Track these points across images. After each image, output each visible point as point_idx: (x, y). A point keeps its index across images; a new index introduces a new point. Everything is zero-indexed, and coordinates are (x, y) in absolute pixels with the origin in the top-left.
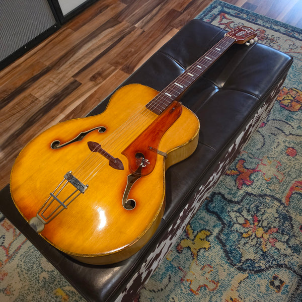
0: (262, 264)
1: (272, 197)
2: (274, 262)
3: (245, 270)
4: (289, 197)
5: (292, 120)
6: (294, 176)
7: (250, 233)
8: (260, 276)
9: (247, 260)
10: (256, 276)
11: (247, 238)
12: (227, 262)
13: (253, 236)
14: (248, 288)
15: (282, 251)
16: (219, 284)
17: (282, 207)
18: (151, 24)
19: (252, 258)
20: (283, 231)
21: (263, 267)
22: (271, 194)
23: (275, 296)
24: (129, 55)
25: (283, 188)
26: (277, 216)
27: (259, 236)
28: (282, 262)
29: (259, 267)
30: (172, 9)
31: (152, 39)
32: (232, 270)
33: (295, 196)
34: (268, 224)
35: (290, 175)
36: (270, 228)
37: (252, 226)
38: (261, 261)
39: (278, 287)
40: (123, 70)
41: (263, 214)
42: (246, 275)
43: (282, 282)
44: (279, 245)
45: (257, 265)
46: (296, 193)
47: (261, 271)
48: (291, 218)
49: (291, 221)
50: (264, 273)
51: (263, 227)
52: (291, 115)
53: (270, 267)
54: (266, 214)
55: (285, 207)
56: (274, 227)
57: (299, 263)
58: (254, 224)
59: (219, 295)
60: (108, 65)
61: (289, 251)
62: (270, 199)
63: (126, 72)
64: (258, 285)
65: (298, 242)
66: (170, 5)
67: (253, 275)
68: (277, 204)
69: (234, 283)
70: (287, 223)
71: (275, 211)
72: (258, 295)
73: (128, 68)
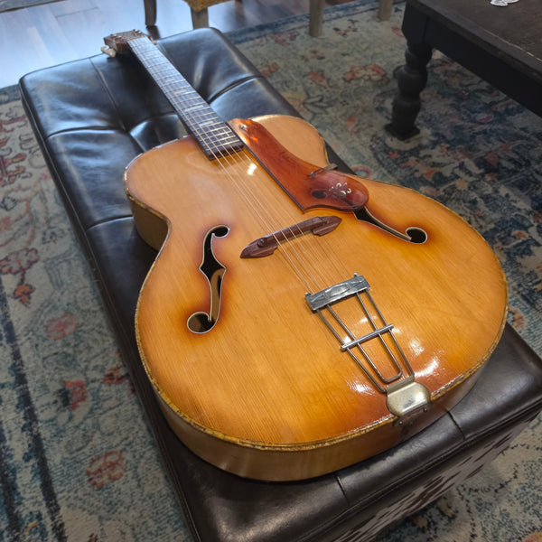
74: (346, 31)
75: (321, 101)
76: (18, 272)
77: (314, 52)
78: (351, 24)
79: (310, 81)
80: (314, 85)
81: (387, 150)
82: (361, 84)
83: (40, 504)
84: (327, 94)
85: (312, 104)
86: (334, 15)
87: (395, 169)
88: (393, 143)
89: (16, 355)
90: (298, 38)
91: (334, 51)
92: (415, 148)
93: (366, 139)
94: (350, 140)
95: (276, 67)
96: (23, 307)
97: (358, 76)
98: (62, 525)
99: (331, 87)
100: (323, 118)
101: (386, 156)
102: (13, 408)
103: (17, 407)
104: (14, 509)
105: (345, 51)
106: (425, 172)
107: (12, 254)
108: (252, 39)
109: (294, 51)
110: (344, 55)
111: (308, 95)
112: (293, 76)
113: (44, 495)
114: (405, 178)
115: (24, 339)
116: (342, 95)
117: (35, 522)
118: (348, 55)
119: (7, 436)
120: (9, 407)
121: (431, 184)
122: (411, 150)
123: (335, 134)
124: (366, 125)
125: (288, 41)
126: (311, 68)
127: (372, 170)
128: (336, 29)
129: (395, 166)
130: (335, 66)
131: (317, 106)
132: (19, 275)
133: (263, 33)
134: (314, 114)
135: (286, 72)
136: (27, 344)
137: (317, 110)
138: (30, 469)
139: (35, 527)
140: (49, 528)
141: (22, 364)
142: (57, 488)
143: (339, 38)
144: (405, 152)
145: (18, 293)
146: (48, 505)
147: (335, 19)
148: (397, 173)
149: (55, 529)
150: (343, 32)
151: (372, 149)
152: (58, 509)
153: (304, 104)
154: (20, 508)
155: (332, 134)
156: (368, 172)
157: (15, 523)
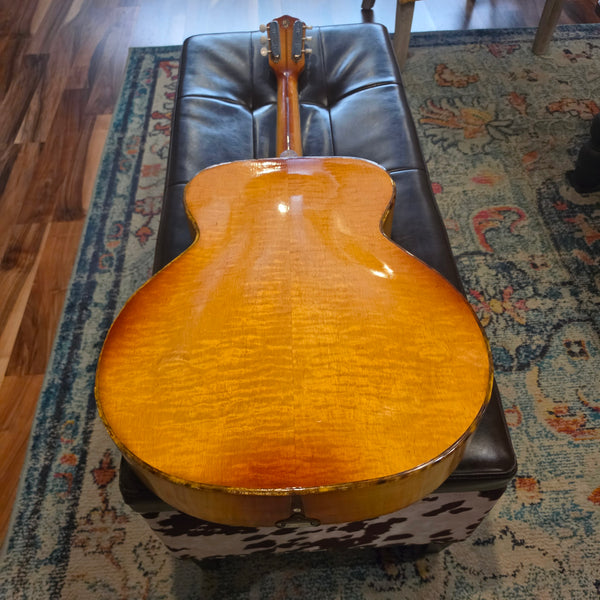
0: (538, 341)
1: (466, 254)
2: (548, 328)
3: (528, 365)
4: (485, 241)
6: (465, 214)
7: (486, 315)
8: (551, 357)
9: (518, 350)
10: (547, 360)
11: (489, 324)
12: (498, 373)
13: (495, 317)
14: (554, 383)
15: (543, 308)
16: (519, 407)
17: (488, 258)
18: (46, 127)
19: (520, 343)
20: (519, 285)
21: (542, 343)
22: (462, 251)
23: (588, 365)
24: (49, 191)
25: (467, 235)
26: (494, 272)
27: (500, 310)
28: (555, 321)
29: (539, 346)
30: (65, 91)
31: (71, 149)
32: (514, 376)
33: (488, 235)
34: (495, 288)
35: (459, 216)
36: (501, 292)
37: (480, 305)
38: (534, 338)
40: (58, 219)
41: (478, 282)
42: (535, 369)
43: (579, 343)
44: (532, 304)
45: (534, 347)
46: (487, 231)
47: (544, 351)
48: (511, 263)
49: (515, 266)
50: (551, 349)
51: (494, 297)
53: (550, 336)
54: (481, 279)
55: (492, 255)
56: (506, 287)
57: (574, 307)
58: (480, 301)
59: (532, 421)
60: (20, 227)
61: (549, 303)
62: (466, 258)
63: (72, 219)
64: (560, 369)
65: (548, 285)
66: (55, 87)
67: (542, 363)
68: (479, 259)
69: (533, 390)
70: (514, 273)
71: (486, 268)
72: (573, 381)
73: (68, 211)
74: (578, 56)
75: (507, 126)
76: (147, 215)
77: (528, 72)
78: (587, 50)
79: (507, 102)
80: (509, 108)
81: (556, 198)
82: (564, 120)
83: (83, 409)
84: (519, 121)
85: (496, 127)
86: (572, 35)
87: (555, 222)
88: (568, 193)
89: (117, 284)
90: (517, 52)
91: (551, 75)
92: (591, 206)
93: (538, 180)
94: (519, 176)
95: (476, 79)
96: (139, 246)
97: (566, 109)
98: (91, 432)
99: (527, 113)
100: (500, 146)
101: (551, 204)
102: (97, 325)
103: (100, 326)
104: (62, 403)
105: (564, 78)
106: (589, 234)
107: (149, 197)
108: (465, 44)
109: (505, 65)
110: (561, 82)
111: (497, 116)
112: (490, 92)
113: (89, 402)
114: (560, 234)
115: (128, 272)
116: (535, 126)
117: (73, 420)
118: (567, 83)
119: (82, 346)
120: (93, 322)
121: (588, 250)
122: (586, 205)
123: (505, 166)
124: (547, 166)
125: (504, 54)
126: (515, 88)
127: (527, 215)
128: (567, 52)
129: (557, 219)
130: (544, 92)
131: (500, 131)
132: (147, 218)
133: (480, 39)
134: (493, 139)
135: (484, 86)
136: (129, 278)
137: (498, 135)
138: (87, 378)
139: (71, 424)
140: (81, 430)
141: (118, 293)
143: (565, 61)
144: (577, 206)
145: (140, 233)
146: (88, 412)
147: (571, 39)
148: (555, 227)
149: (85, 432)
150: (573, 56)
151: (540, 194)
152: (93, 418)
153: (486, 125)
154: (67, 406)
155: (502, 166)
156: (521, 216)
157: (59, 415)
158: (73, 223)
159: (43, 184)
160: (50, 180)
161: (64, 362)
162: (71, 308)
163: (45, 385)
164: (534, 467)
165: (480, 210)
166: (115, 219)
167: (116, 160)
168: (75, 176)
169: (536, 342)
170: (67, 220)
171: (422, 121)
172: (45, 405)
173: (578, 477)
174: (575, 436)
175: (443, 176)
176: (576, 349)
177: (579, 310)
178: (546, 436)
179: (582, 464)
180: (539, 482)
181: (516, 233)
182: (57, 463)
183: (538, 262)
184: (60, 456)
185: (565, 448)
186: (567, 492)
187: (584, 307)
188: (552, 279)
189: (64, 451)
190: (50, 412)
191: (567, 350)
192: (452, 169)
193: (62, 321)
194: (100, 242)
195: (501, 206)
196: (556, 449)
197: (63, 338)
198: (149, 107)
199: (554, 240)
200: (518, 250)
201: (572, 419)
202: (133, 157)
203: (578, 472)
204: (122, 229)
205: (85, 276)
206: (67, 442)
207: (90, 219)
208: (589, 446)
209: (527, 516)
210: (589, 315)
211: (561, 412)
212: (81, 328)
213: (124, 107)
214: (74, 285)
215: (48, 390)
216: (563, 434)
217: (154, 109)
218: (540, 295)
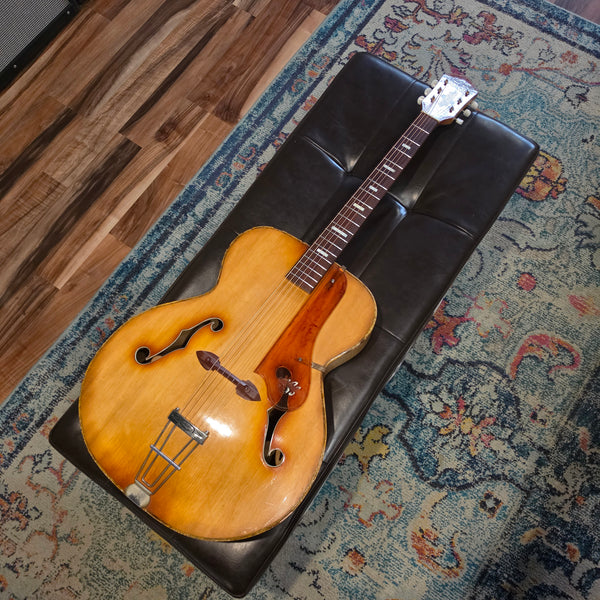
0: (470, 476)
1: (490, 364)
2: (487, 473)
3: (442, 487)
4: (518, 364)
5: (534, 219)
6: (528, 327)
7: (451, 427)
8: (465, 495)
9: (446, 470)
10: (459, 494)
11: (447, 435)
12: (414, 475)
13: (457, 432)
14: (447, 514)
15: (501, 455)
16: (403, 509)
17: (504, 381)
19: (453, 467)
20: (504, 422)
21: (470, 480)
22: (488, 360)
25: (509, 348)
26: (495, 397)
27: (466, 431)
28: (499, 472)
29: (464, 480)
31: (271, 38)
32: (423, 486)
33: (527, 361)
34: (481, 411)
35: (520, 325)
36: (483, 418)
37: (455, 415)
38: (468, 472)
39: (492, 510)
40: (217, 113)
41: (474, 395)
42: (444, 493)
43: (497, 502)
44: (496, 445)
46: (529, 356)
47: (466, 486)
48: (517, 399)
49: (518, 405)
50: (472, 489)
51: (473, 417)
52: (532, 209)
53: (481, 479)
54: (479, 395)
55: (510, 381)
56: (490, 416)
57: (526, 472)
58: (458, 412)
59: (402, 525)
60: (188, 103)
61: (512, 454)
62: (485, 368)
64: (462, 508)
65: (526, 440)
67: (454, 494)
68: (496, 376)
69: (426, 506)
70: (511, 409)
71: (493, 388)
72: (462, 523)
73: (228, 109)
83: (138, 293)
89: (218, 206)
98: (133, 313)
102: (183, 233)
103: (185, 235)
104: (128, 280)
113: (143, 291)
115: (231, 201)
117: (127, 297)
119: (166, 243)
120: (183, 229)
121: (596, 436)
138: (154, 272)
139: (125, 299)
140: (128, 308)
141: (214, 214)
142: (150, 296)
146: (139, 298)
148: (591, 395)
149: (129, 311)
152: (139, 305)
154: (130, 283)
156: (573, 363)
157: (122, 288)
158: (224, 124)
159: (228, 67)
160: (235, 65)
161: (148, 249)
162: (177, 206)
163: (127, 259)
164: (372, 553)
165: (545, 332)
166: (255, 142)
167: (294, 76)
168: (256, 72)
169: (466, 476)
170: (222, 119)
171: (590, 200)
172: (119, 274)
173: (394, 583)
174: (421, 558)
175: (549, 275)
176: (490, 504)
177: (527, 478)
178: (402, 542)
179: (406, 578)
180: (365, 564)
181: (552, 376)
182: (103, 320)
183: (541, 415)
184: (106, 317)
185: (405, 560)
186: (377, 585)
187: (535, 478)
188: (535, 438)
189: (110, 316)
190: (118, 282)
191: (483, 499)
192: (562, 272)
193: (165, 214)
194: (231, 156)
195: (568, 341)
196: (398, 555)
197: (158, 229)
198: (361, 27)
199: (577, 406)
200: (536, 393)
201: (431, 546)
202: (311, 80)
203: (397, 580)
204: (253, 155)
205: (202, 183)
206: (115, 310)
207: (238, 129)
208: (423, 572)
209: (337, 576)
210: (531, 488)
211: (429, 536)
212: (173, 228)
213: (341, 13)
214: (191, 186)
215: (127, 263)
216: (414, 550)
217: (363, 32)
218: (510, 442)
